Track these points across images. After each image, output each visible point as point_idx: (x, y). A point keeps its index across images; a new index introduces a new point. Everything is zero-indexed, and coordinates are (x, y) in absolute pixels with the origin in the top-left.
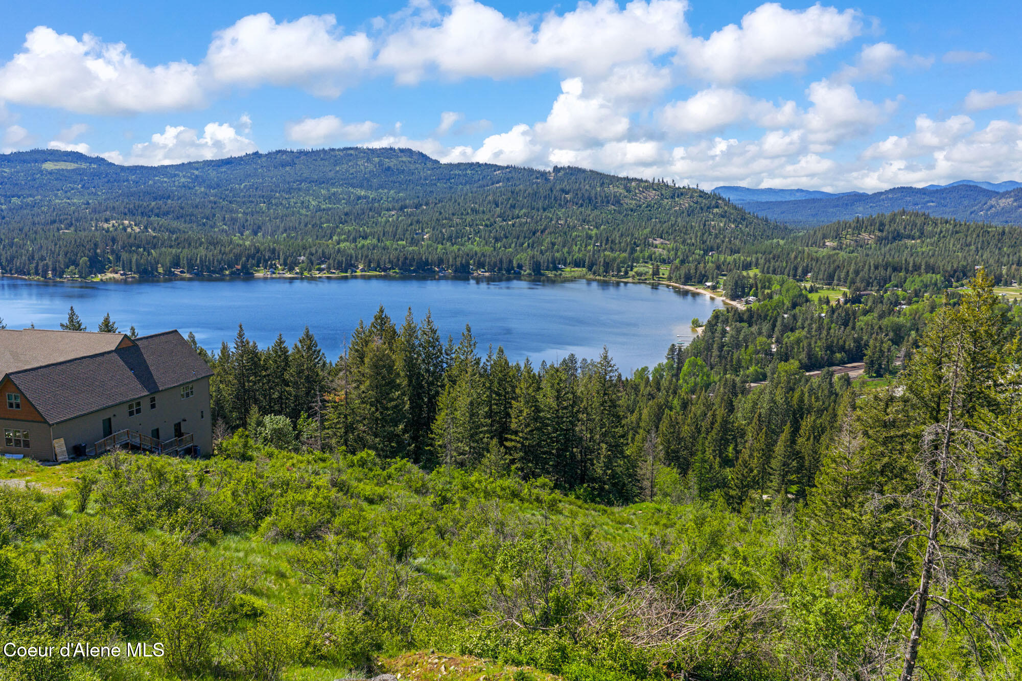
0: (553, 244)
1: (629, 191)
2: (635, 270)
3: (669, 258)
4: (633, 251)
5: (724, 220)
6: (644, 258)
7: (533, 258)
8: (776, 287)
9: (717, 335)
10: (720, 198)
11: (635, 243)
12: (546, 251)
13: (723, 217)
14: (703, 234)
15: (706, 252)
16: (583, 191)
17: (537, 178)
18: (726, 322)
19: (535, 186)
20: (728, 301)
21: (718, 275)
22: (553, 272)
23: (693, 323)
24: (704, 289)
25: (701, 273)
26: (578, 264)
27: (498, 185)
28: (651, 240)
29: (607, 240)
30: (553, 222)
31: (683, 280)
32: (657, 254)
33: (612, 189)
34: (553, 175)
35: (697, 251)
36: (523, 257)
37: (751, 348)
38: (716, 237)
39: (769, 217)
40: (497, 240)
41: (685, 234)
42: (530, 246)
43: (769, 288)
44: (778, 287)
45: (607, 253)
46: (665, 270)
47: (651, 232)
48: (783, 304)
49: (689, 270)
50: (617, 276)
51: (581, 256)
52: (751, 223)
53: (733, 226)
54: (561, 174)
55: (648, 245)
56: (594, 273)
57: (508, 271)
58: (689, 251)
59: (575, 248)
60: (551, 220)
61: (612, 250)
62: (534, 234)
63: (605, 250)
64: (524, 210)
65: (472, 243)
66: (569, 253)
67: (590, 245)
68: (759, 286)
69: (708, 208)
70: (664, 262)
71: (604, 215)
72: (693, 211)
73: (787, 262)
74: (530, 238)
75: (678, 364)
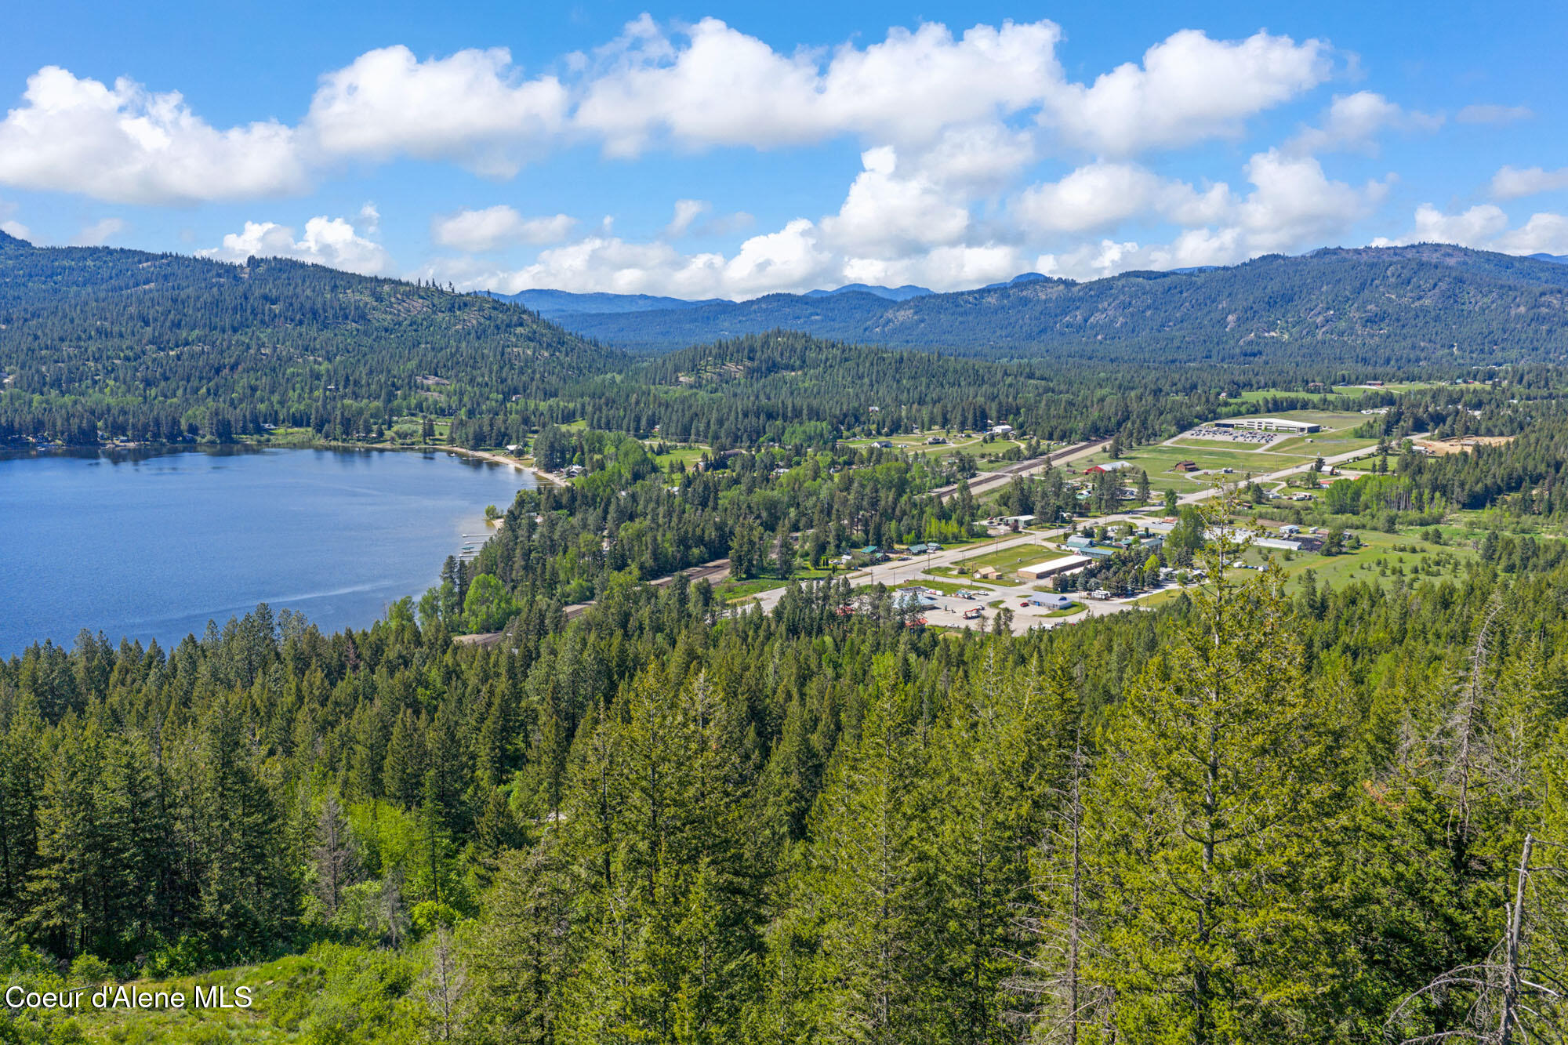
0: (254, 389)
1: (379, 299)
2: (395, 428)
3: (450, 407)
4: (391, 397)
5: (532, 344)
6: (409, 409)
7: (217, 414)
8: (609, 450)
9: (523, 530)
10: (525, 312)
11: (393, 384)
12: (241, 401)
13: (530, 339)
14: (502, 368)
15: (507, 397)
16: (302, 299)
17: (219, 276)
18: (537, 508)
19: (215, 289)
20: (542, 474)
21: (525, 432)
22: (256, 437)
23: (487, 513)
24: (506, 455)
25: (499, 430)
26: (298, 421)
27: (147, 287)
28: (419, 379)
29: (347, 379)
30: (252, 351)
31: (471, 443)
32: (430, 400)
33: (351, 297)
34: (247, 270)
35: (494, 395)
36: (199, 413)
37: (572, 549)
38: (521, 372)
39: (600, 338)
40: (148, 383)
41: (473, 367)
42: (215, 393)
43: (600, 451)
44: (613, 450)
45: (347, 402)
46: (443, 427)
47: (420, 365)
48: (620, 475)
49: (481, 427)
50: (364, 439)
51: (302, 407)
52: (572, 350)
53: (546, 354)
54: (261, 270)
55: (413, 386)
56: (327, 437)
57: (172, 438)
58: (481, 395)
59: (293, 395)
60: (248, 347)
61: (356, 396)
62: (218, 371)
63: (343, 397)
64: (197, 332)
65: (101, 391)
66: (282, 403)
67: (317, 388)
68: (586, 448)
69: (508, 326)
70: (442, 413)
71: (340, 338)
72: (484, 331)
73: (625, 410)
74: (210, 380)
75: (461, 586)
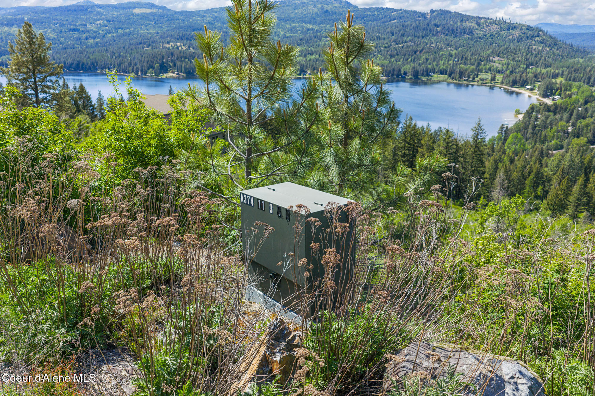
0: (427, 60)
1: (479, 25)
2: (480, 77)
3: (503, 70)
4: (479, 64)
5: (542, 45)
6: (485, 70)
7: (414, 68)
8: (575, 90)
9: (533, 119)
10: (541, 31)
11: (480, 60)
12: (422, 64)
13: (541, 43)
14: (527, 54)
15: (528, 67)
16: (449, 25)
17: (419, 17)
18: (538, 112)
19: (417, 22)
20: (541, 99)
21: (535, 81)
22: (427, 77)
23: (516, 111)
24: (525, 90)
25: (523, 80)
26: (442, 72)
27: (394, 21)
28: (491, 58)
29: (463, 57)
30: (428, 45)
31: (511, 84)
32: (495, 67)
33: (468, 24)
34: (430, 14)
35: (522, 66)
36: (408, 67)
37: (555, 128)
38: (536, 56)
39: (574, 43)
40: (392, 56)
41: (515, 54)
42: (413, 61)
43: (570, 90)
44: (576, 90)
45: (462, 66)
46: (499, 77)
47: (492, 52)
48: (579, 101)
49: (516, 77)
50: (467, 80)
51: (444, 67)
52: (560, 47)
53: (548, 49)
54: (435, 14)
55: (488, 60)
56: (452, 79)
57: (398, 76)
58: (517, 65)
59: (441, 62)
60: (427, 44)
61: (465, 64)
62: (415, 52)
63: (461, 63)
64: (410, 38)
65: (376, 59)
66: (437, 65)
67: (451, 60)
68: (563, 89)
69: (532, 37)
70: (499, 72)
71: (461, 41)
72: (521, 39)
73: (584, 74)
74: (412, 56)
75: (505, 136)
